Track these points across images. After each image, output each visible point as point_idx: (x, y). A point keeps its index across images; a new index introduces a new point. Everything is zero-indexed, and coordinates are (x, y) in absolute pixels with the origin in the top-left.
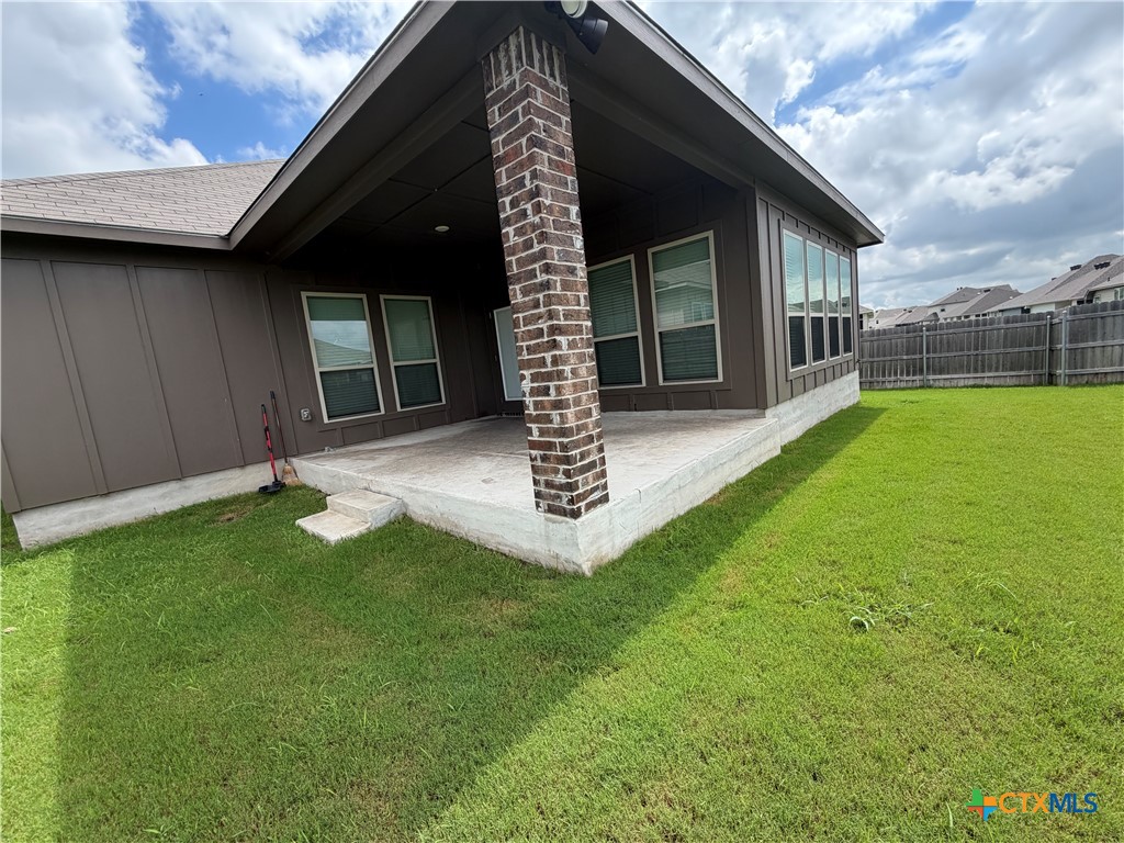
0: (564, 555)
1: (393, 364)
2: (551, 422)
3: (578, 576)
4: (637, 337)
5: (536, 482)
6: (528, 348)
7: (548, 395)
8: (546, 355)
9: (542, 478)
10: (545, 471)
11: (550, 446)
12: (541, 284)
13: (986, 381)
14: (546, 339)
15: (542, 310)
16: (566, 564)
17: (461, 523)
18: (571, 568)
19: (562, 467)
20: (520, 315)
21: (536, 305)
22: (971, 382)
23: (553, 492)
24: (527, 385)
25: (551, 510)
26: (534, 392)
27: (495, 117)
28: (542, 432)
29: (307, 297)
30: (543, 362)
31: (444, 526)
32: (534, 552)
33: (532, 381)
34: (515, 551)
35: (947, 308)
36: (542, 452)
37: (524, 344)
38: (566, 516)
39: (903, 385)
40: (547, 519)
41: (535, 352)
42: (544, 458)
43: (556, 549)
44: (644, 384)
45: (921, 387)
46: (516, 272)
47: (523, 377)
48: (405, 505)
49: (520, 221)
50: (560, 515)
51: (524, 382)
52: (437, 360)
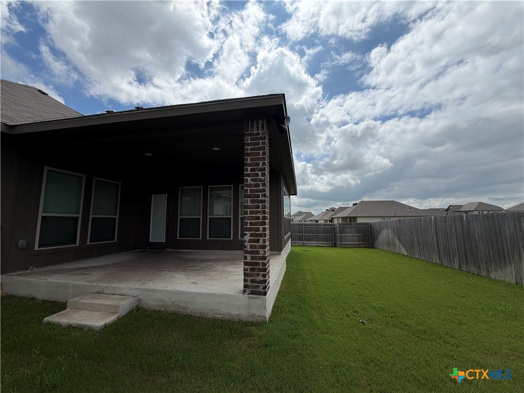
0: (257, 313)
1: (91, 216)
2: (259, 254)
3: (264, 322)
4: (231, 218)
5: (245, 280)
6: (250, 223)
7: (259, 243)
8: (260, 227)
9: (249, 279)
10: (251, 275)
11: (257, 264)
12: (262, 200)
13: (320, 245)
14: (260, 221)
15: (260, 210)
16: (258, 318)
17: (189, 306)
18: (260, 320)
19: (261, 273)
20: (249, 210)
21: (258, 207)
22: (316, 245)
23: (255, 284)
24: (247, 238)
25: (252, 293)
26: (250, 241)
27: (248, 140)
28: (252, 258)
29: (48, 170)
30: (258, 229)
31: (172, 309)
32: (239, 315)
33: (250, 236)
34: (226, 316)
35: (296, 217)
36: (251, 267)
37: (249, 221)
38: (261, 295)
39: (297, 244)
40: (249, 298)
41: (254, 225)
42: (252, 270)
43: (253, 311)
44: (232, 238)
45: (303, 246)
46: (249, 193)
47: (246, 234)
48: (140, 300)
49: (254, 177)
50: (258, 295)
51: (246, 236)
52: (117, 217)
